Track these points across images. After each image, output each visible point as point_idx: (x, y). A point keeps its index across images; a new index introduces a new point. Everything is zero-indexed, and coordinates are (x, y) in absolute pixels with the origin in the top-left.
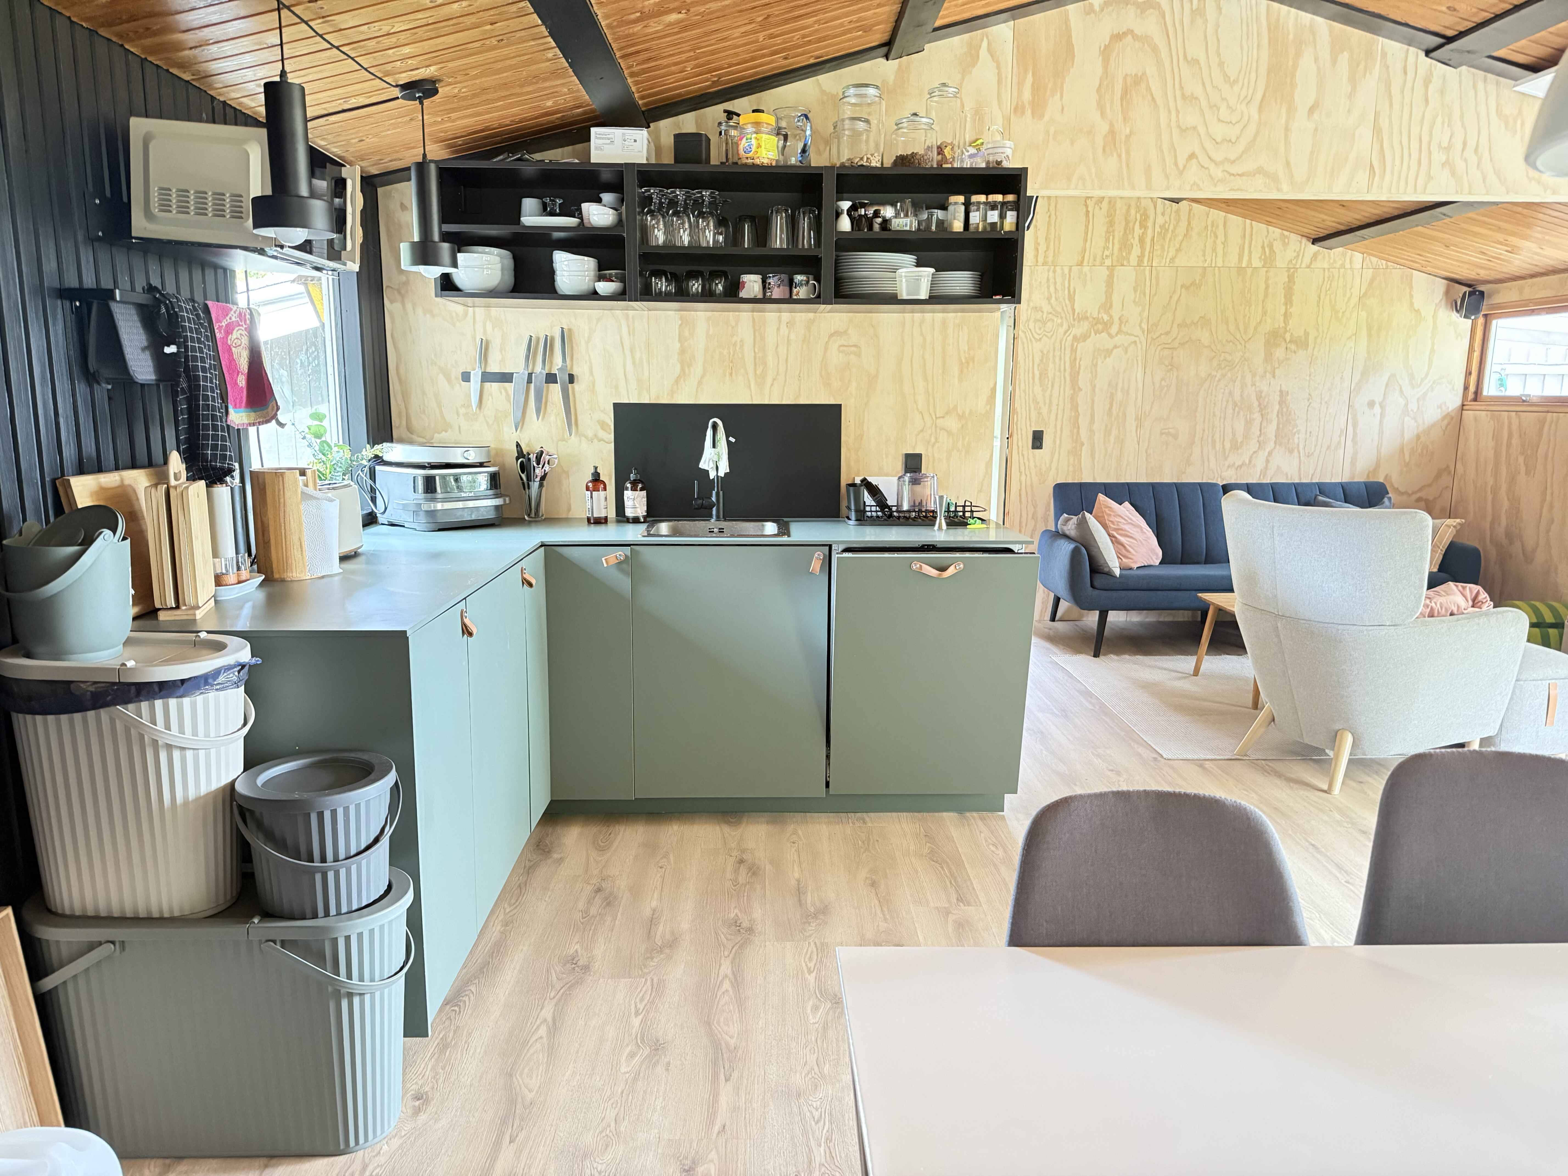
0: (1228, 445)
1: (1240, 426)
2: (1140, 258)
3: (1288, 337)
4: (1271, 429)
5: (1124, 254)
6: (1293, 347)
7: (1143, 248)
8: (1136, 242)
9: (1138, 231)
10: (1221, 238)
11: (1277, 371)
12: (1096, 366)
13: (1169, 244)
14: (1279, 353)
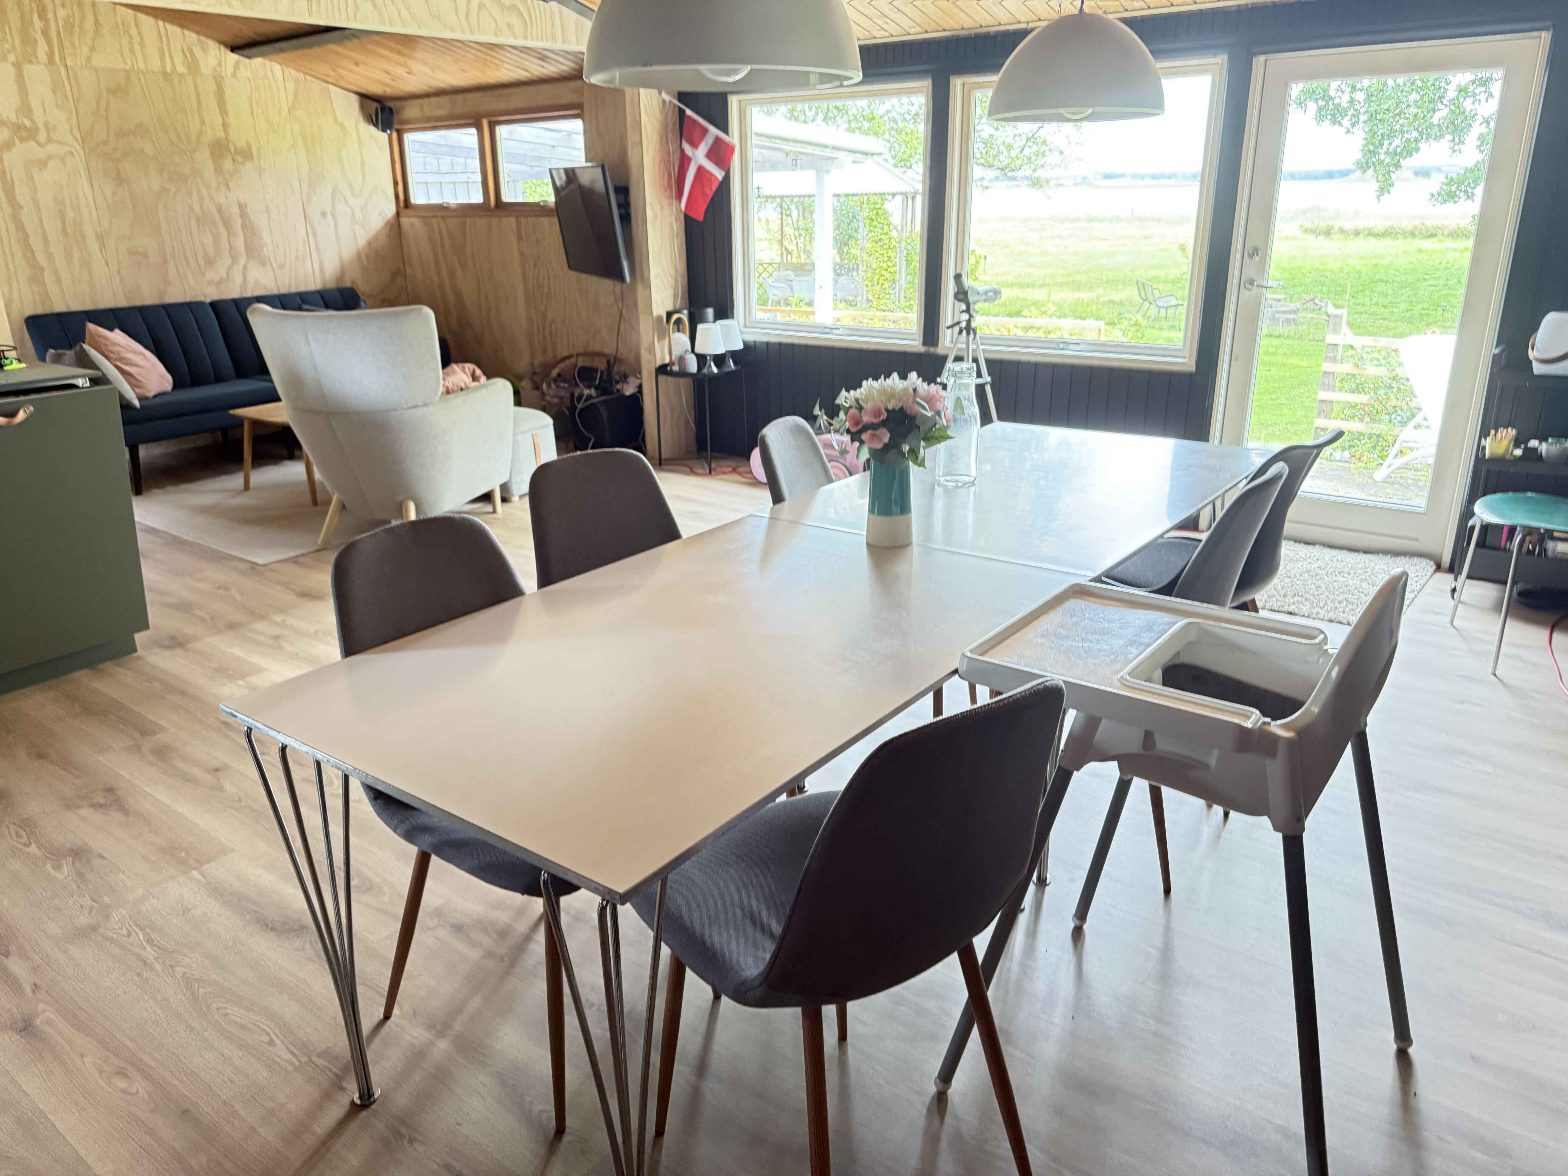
0: (202, 261)
1: (208, 240)
2: (50, 55)
3: (232, 148)
4: (240, 243)
5: (29, 50)
6: (239, 158)
7: (49, 42)
8: (39, 36)
9: (38, 24)
10: (136, 40)
11: (230, 184)
12: (32, 178)
13: (80, 42)
14: (228, 165)
